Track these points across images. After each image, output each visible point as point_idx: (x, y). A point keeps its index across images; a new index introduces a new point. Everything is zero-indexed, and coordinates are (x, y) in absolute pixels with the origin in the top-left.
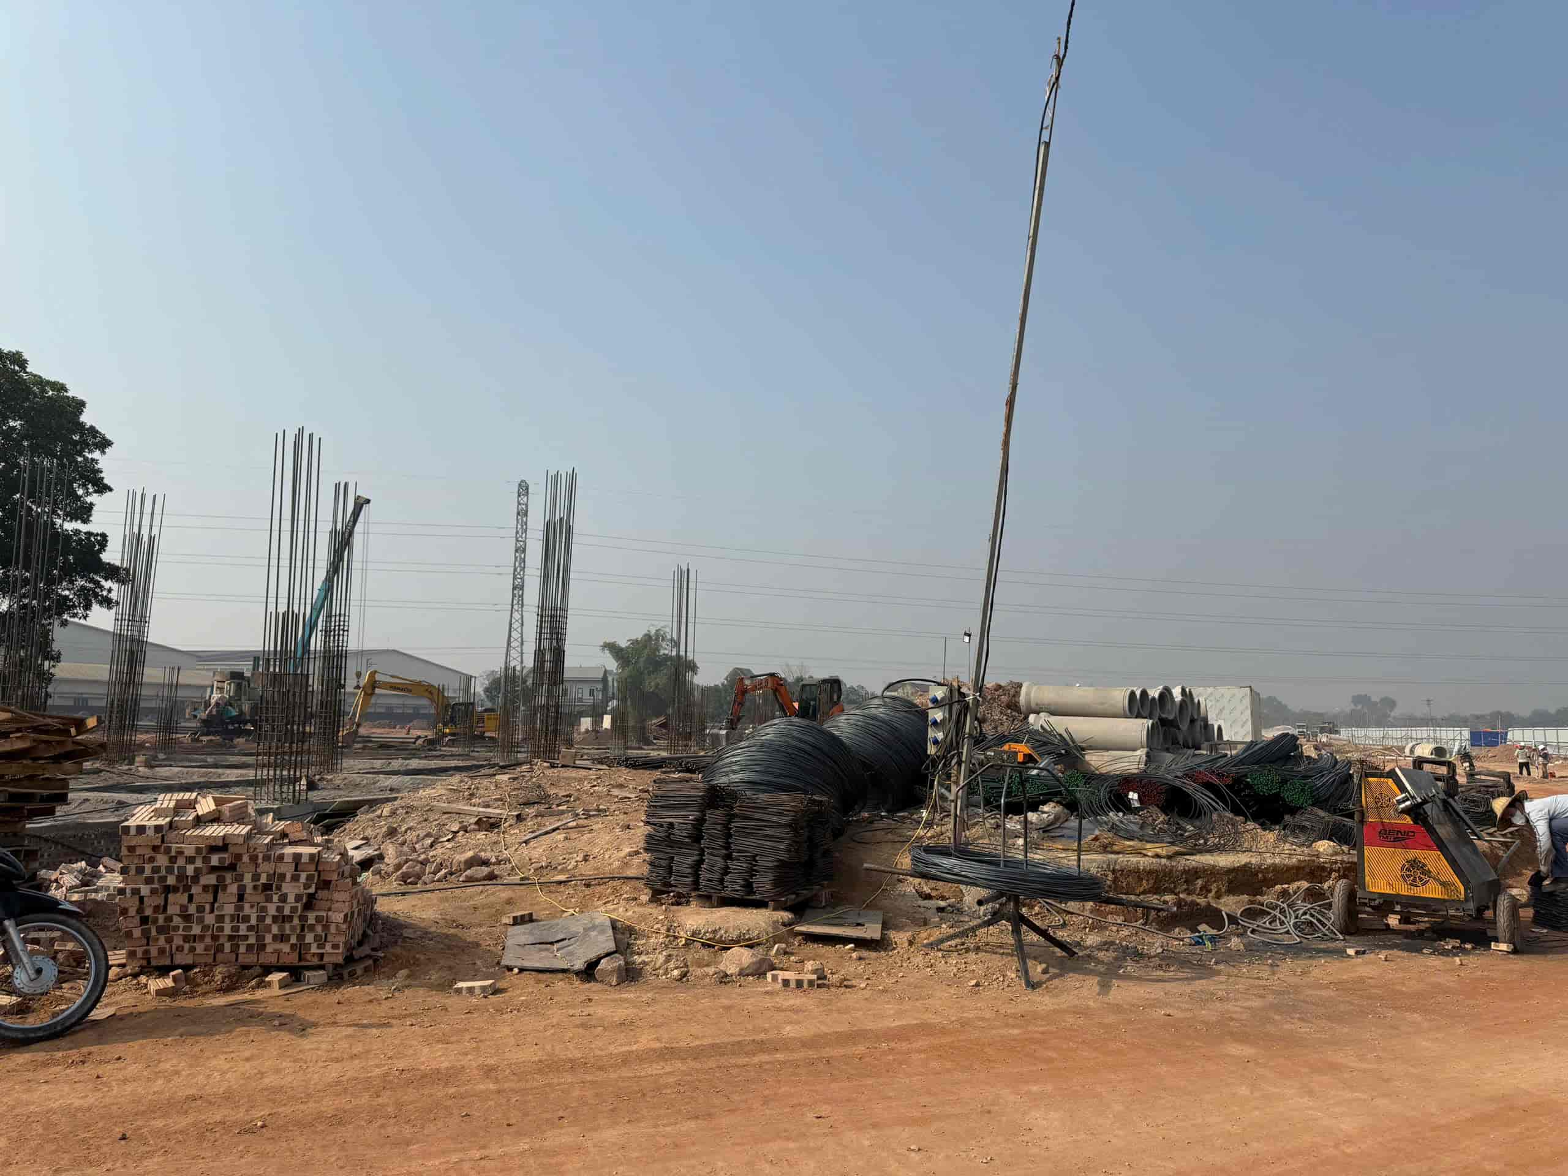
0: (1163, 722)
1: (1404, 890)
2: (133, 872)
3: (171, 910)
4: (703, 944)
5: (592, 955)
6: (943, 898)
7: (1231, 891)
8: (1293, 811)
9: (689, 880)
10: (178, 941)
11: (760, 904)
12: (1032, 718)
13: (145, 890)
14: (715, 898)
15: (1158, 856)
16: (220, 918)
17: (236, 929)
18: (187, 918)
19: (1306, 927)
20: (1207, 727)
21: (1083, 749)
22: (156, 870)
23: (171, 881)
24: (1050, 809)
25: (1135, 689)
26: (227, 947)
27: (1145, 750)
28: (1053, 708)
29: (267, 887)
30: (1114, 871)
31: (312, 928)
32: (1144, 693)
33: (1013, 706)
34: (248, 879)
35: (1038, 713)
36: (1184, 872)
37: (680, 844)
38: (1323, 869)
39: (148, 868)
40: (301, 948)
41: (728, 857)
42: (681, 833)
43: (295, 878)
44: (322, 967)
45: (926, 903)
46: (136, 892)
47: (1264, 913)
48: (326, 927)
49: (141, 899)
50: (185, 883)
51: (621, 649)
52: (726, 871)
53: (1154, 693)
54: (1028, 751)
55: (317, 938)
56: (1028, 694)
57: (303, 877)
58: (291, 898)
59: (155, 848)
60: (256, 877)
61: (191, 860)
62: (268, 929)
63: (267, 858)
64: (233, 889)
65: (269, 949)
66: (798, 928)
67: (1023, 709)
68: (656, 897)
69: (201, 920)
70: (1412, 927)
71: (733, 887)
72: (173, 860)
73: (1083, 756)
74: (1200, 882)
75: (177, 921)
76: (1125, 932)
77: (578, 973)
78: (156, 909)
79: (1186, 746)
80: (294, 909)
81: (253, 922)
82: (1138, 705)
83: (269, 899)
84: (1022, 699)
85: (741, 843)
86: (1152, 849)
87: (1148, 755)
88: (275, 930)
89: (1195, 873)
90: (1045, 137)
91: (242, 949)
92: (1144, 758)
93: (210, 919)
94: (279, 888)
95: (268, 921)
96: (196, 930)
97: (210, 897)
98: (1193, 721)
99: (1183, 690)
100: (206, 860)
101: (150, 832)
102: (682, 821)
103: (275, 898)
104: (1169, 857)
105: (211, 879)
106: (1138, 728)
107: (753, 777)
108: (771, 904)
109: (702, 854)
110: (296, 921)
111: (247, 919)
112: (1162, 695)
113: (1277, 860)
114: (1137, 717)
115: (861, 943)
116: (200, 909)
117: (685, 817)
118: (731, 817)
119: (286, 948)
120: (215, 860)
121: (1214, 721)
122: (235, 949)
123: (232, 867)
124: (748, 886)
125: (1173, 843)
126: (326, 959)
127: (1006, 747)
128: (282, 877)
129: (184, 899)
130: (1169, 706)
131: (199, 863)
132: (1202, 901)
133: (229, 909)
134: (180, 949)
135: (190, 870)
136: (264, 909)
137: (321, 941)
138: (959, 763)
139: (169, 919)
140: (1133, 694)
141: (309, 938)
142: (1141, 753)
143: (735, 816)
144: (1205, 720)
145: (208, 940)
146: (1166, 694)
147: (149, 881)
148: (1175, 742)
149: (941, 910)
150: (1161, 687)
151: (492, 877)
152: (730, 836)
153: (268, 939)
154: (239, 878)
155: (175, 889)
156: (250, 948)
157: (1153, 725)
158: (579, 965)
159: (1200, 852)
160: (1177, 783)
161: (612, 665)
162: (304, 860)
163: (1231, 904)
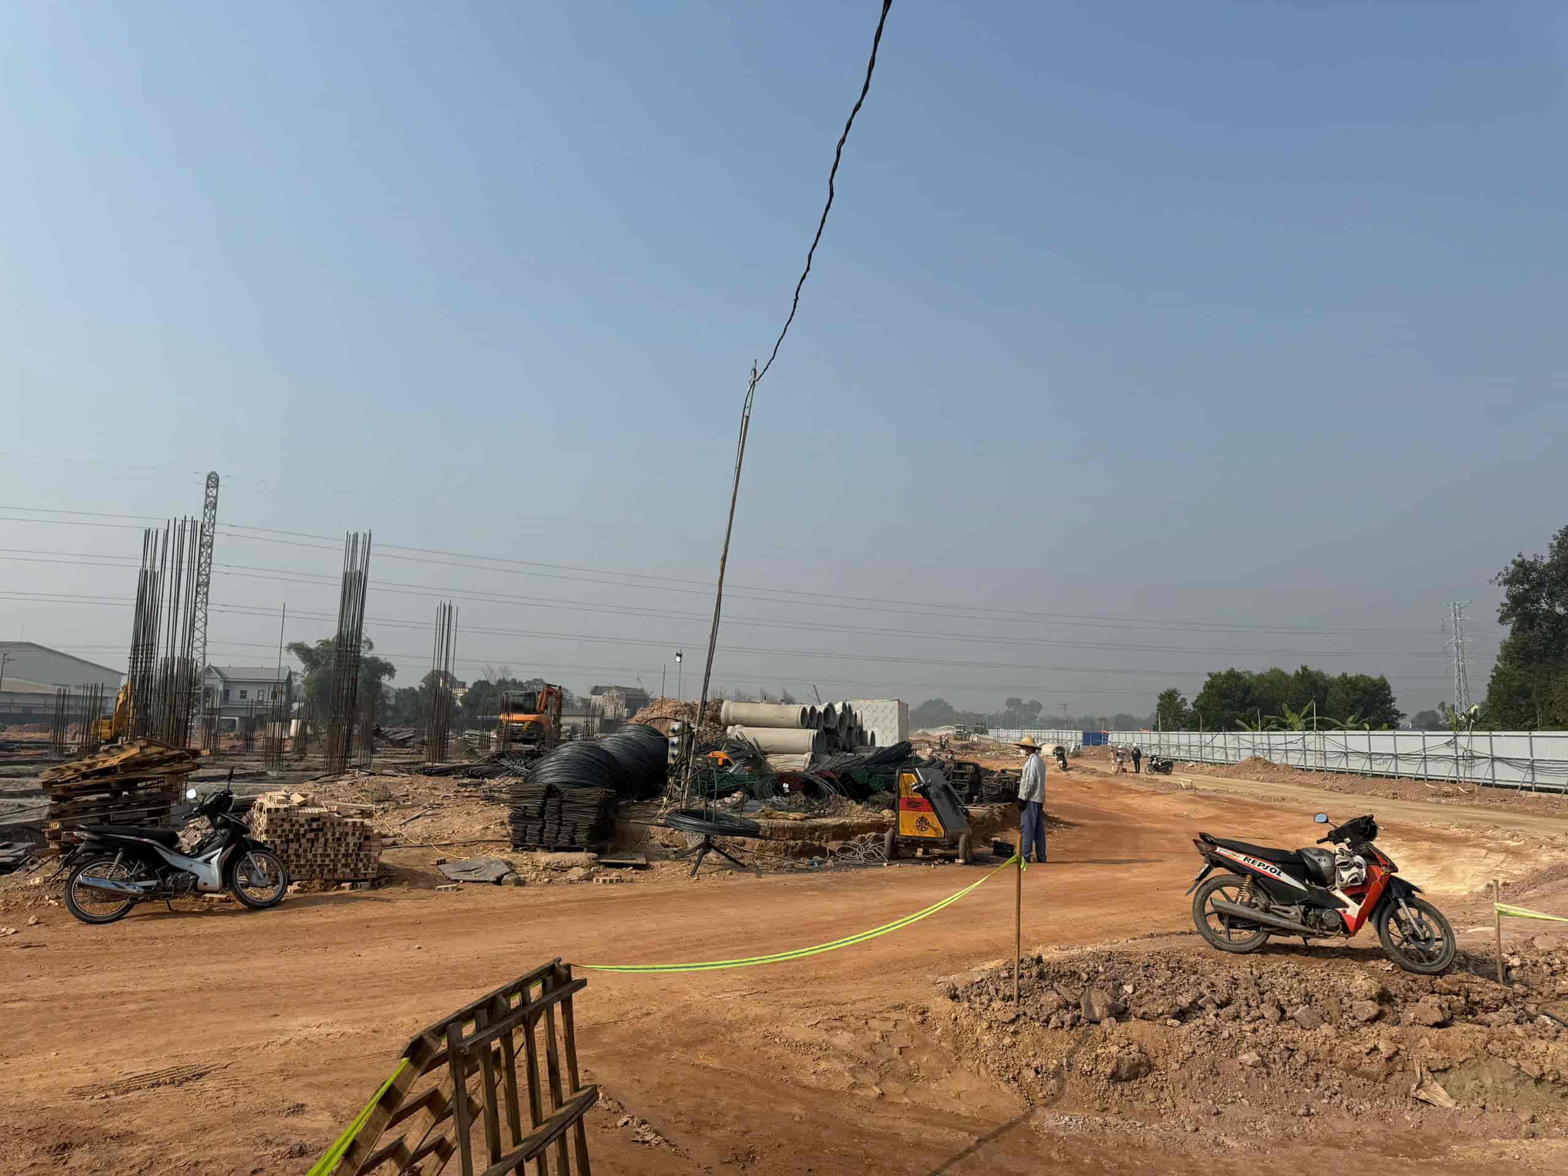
0: (827, 731)
1: (917, 834)
2: (271, 832)
3: (291, 852)
4: (553, 869)
5: (498, 874)
6: (676, 846)
7: (834, 838)
8: (874, 793)
9: (537, 838)
10: (292, 868)
11: (579, 850)
12: (729, 729)
13: (278, 841)
14: (552, 847)
15: (795, 819)
16: (315, 856)
17: (323, 861)
18: (298, 856)
19: (870, 856)
20: (862, 733)
21: (766, 753)
22: (283, 831)
23: (291, 836)
24: (737, 795)
25: (806, 706)
26: (318, 870)
27: (811, 753)
28: (745, 721)
29: (339, 839)
30: (771, 828)
31: (361, 860)
32: (813, 709)
33: (715, 719)
34: (329, 835)
35: (734, 725)
36: (809, 828)
37: (531, 818)
38: (885, 825)
39: (279, 832)
40: (355, 871)
41: (560, 824)
42: (533, 810)
43: (353, 834)
44: (366, 880)
45: (667, 849)
46: (273, 842)
47: (850, 850)
48: (369, 860)
49: (276, 846)
50: (298, 837)
51: (309, 651)
52: (559, 832)
53: (820, 709)
54: (726, 757)
55: (364, 865)
56: (727, 710)
57: (357, 835)
58: (351, 845)
59: (283, 820)
60: (333, 834)
61: (302, 826)
62: (340, 860)
63: (339, 824)
64: (322, 840)
65: (339, 871)
66: (601, 861)
67: (723, 721)
68: (516, 847)
69: (305, 857)
70: (927, 856)
71: (564, 841)
72: (293, 825)
73: (766, 758)
74: (817, 834)
75: (293, 857)
76: (774, 860)
77: (494, 882)
78: (283, 851)
79: (844, 749)
80: (354, 850)
81: (332, 857)
82: (808, 719)
83: (340, 845)
84: (722, 715)
85: (567, 816)
86: (792, 815)
87: (812, 756)
88: (343, 861)
89: (815, 829)
90: (746, 414)
91: (325, 871)
92: (809, 758)
93: (310, 856)
94: (345, 840)
95: (340, 856)
96: (303, 862)
97: (309, 845)
98: (850, 729)
99: (844, 705)
100: (310, 825)
101: (282, 812)
102: (532, 805)
103: (343, 845)
104: (801, 820)
105: (311, 835)
106: (805, 737)
107: (566, 779)
108: (585, 849)
109: (544, 824)
110: (354, 857)
111: (328, 856)
112: (826, 710)
113: (860, 821)
114: (807, 728)
115: (637, 867)
116: (305, 851)
117: (535, 803)
118: (562, 802)
119: (348, 871)
120: (314, 825)
121: (868, 728)
122: (322, 872)
123: (322, 830)
124: (573, 841)
125: (805, 813)
126: (368, 876)
127: (710, 755)
128: (347, 834)
129: (296, 845)
130: (831, 717)
131: (306, 827)
132: (817, 843)
133: (320, 851)
134: (293, 872)
135: (302, 831)
136: (339, 850)
137: (366, 867)
138: (687, 769)
139: (289, 856)
140: (804, 710)
141: (360, 865)
142: (808, 756)
143: (564, 801)
144: (861, 727)
145: (308, 867)
146: (830, 709)
147: (280, 837)
148: (836, 746)
149: (675, 852)
150: (826, 704)
151: (394, 844)
152: (561, 812)
153: (339, 866)
154: (325, 835)
155: (292, 841)
156: (329, 870)
157: (818, 734)
158: (493, 879)
159: (820, 817)
160: (812, 778)
161: (297, 665)
162: (358, 825)
163: (834, 845)
